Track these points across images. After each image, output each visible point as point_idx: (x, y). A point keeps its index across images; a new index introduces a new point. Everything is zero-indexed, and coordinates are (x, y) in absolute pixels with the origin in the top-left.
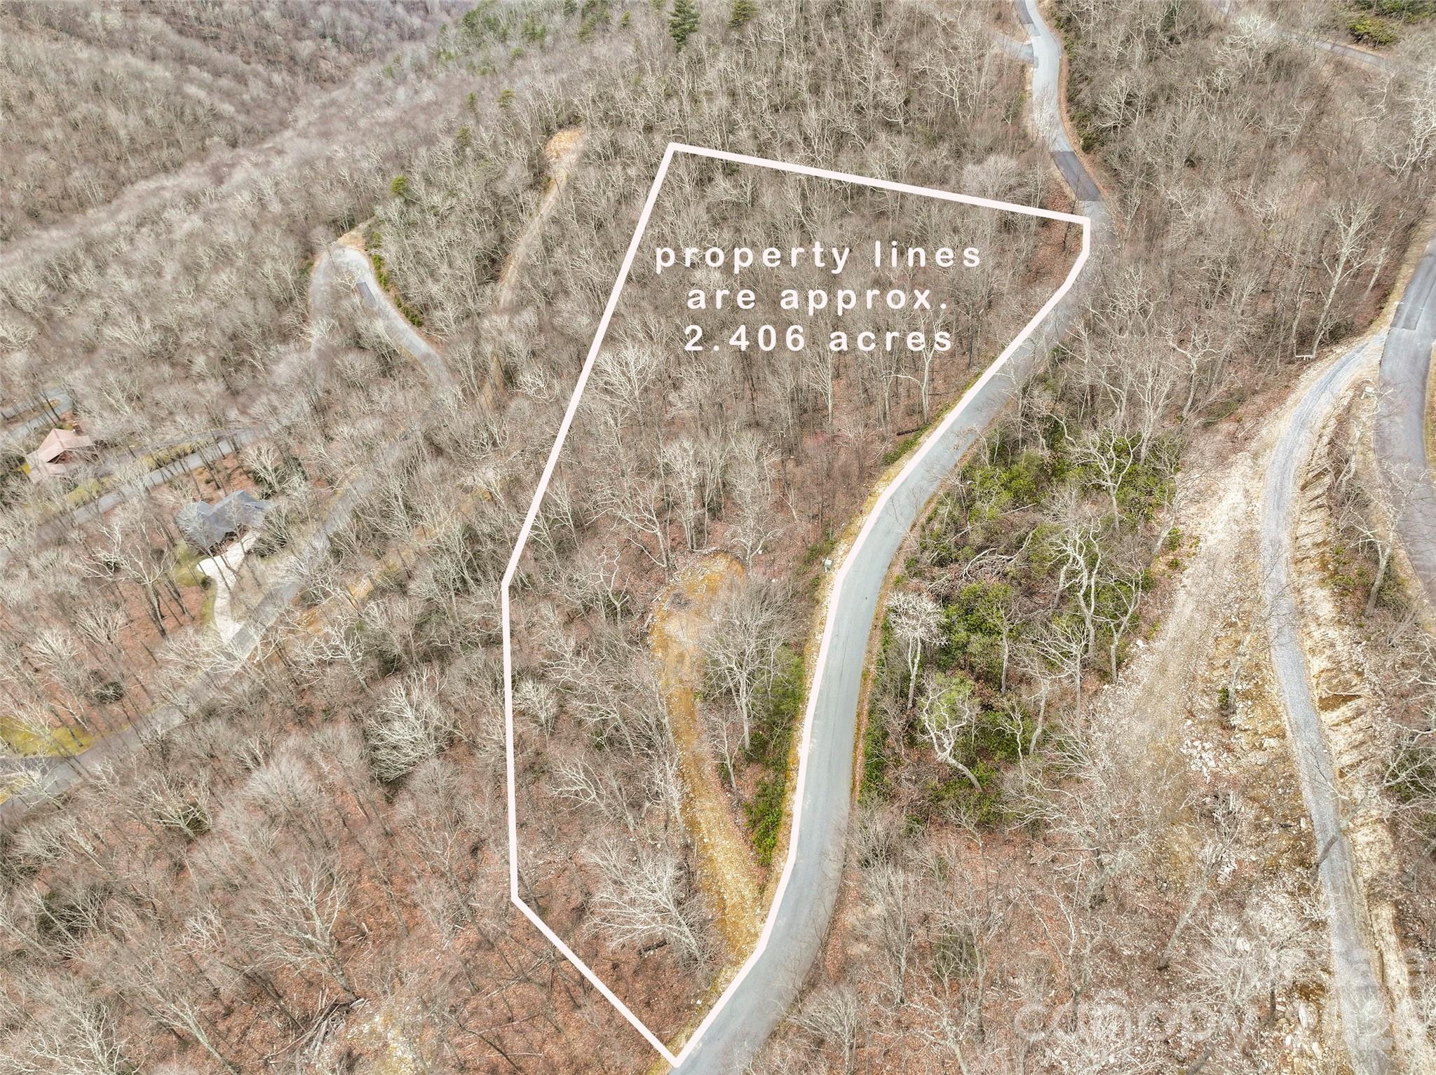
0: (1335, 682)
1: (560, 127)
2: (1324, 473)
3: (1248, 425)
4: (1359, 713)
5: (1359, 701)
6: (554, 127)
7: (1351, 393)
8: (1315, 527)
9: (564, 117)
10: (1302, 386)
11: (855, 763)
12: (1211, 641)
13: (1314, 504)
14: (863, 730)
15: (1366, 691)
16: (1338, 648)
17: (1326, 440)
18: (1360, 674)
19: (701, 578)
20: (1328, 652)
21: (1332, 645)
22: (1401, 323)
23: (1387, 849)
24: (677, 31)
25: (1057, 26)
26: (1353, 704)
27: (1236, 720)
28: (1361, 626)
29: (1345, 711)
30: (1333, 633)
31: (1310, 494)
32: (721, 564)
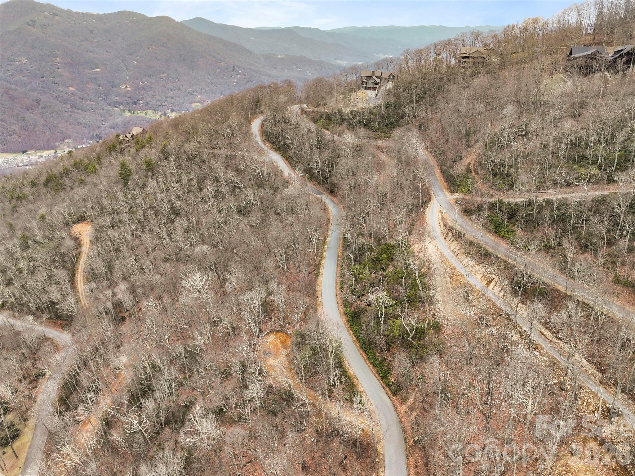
0: (486, 278)
1: (74, 223)
2: (448, 233)
3: (421, 229)
4: (496, 282)
5: (494, 280)
6: (71, 224)
7: (440, 214)
8: (455, 245)
9: (75, 218)
10: (427, 216)
11: (370, 368)
12: (450, 283)
13: (451, 241)
14: (365, 358)
15: (495, 277)
16: (481, 270)
17: (442, 226)
18: (490, 273)
19: (268, 344)
20: (479, 272)
21: (479, 270)
22: (437, 196)
23: (524, 308)
24: (123, 176)
25: (275, 151)
26: (494, 281)
27: (470, 298)
28: (483, 262)
29: (493, 284)
30: (478, 268)
31: (448, 239)
32: (272, 337)
